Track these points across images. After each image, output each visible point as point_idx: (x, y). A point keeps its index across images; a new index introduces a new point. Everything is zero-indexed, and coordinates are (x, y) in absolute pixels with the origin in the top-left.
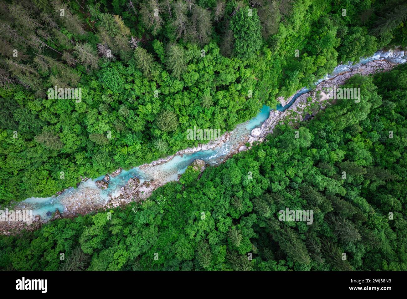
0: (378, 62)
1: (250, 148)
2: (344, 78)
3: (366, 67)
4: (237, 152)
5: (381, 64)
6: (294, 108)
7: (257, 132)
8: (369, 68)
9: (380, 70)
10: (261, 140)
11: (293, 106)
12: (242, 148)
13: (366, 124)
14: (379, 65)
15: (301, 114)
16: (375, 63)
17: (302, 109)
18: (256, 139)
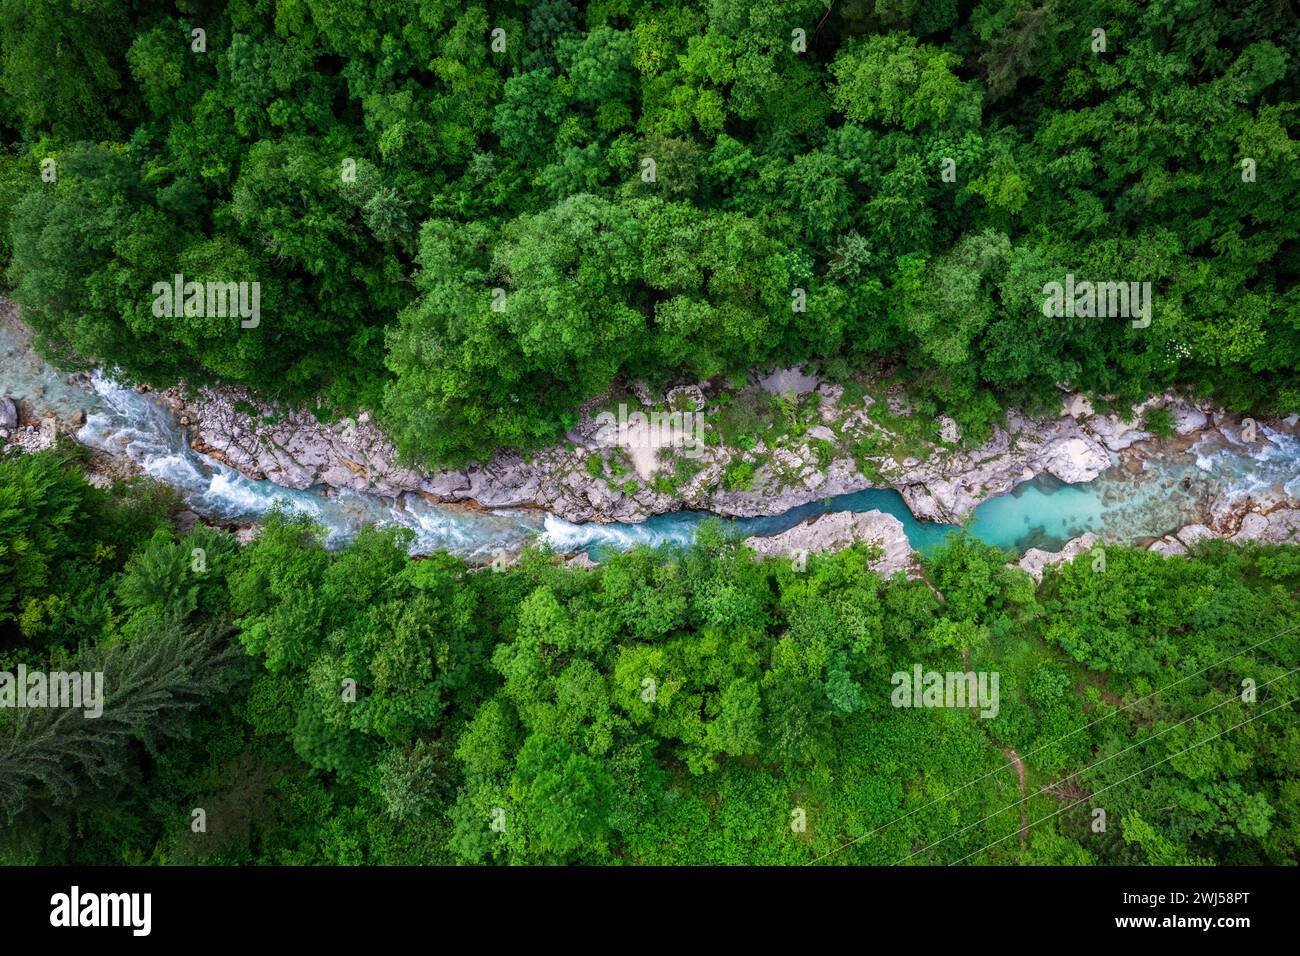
0: (243, 458)
1: (1154, 402)
2: (479, 480)
3: (321, 468)
4: (1218, 418)
5: (234, 440)
6: (843, 476)
7: (1076, 457)
8: (311, 454)
9: (253, 412)
10: (1079, 406)
11: (840, 491)
12: (1189, 423)
13: (589, 162)
14: (245, 442)
15: (818, 420)
16: (265, 462)
17: (805, 448)
18: (1100, 425)
